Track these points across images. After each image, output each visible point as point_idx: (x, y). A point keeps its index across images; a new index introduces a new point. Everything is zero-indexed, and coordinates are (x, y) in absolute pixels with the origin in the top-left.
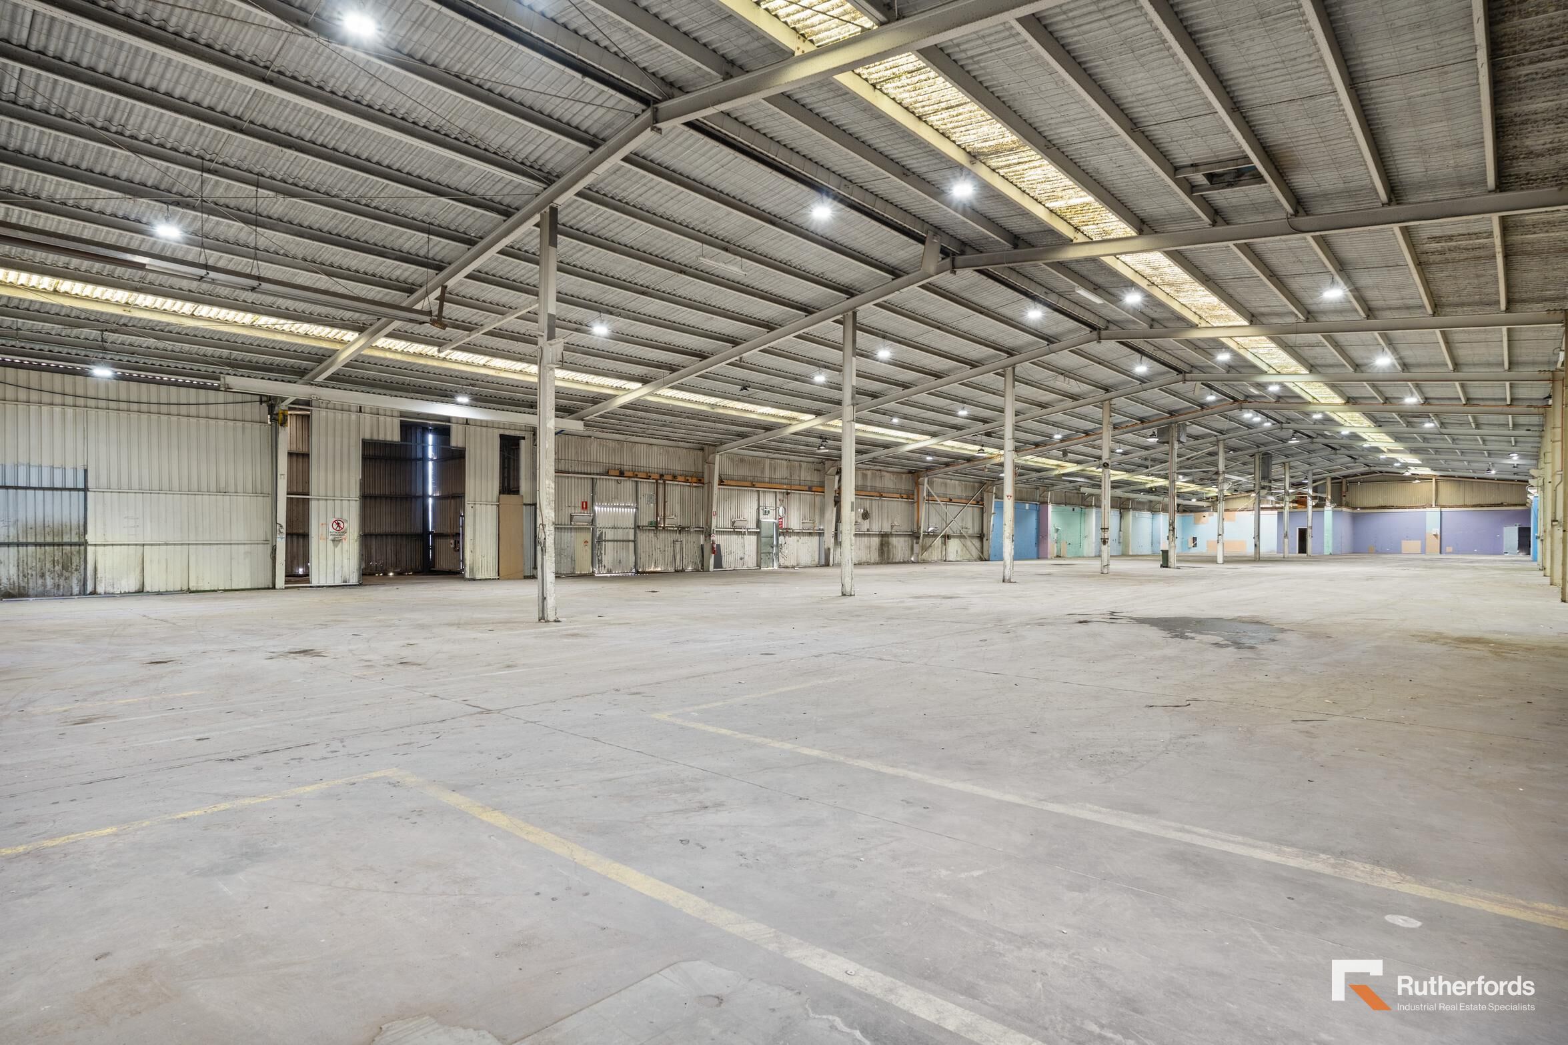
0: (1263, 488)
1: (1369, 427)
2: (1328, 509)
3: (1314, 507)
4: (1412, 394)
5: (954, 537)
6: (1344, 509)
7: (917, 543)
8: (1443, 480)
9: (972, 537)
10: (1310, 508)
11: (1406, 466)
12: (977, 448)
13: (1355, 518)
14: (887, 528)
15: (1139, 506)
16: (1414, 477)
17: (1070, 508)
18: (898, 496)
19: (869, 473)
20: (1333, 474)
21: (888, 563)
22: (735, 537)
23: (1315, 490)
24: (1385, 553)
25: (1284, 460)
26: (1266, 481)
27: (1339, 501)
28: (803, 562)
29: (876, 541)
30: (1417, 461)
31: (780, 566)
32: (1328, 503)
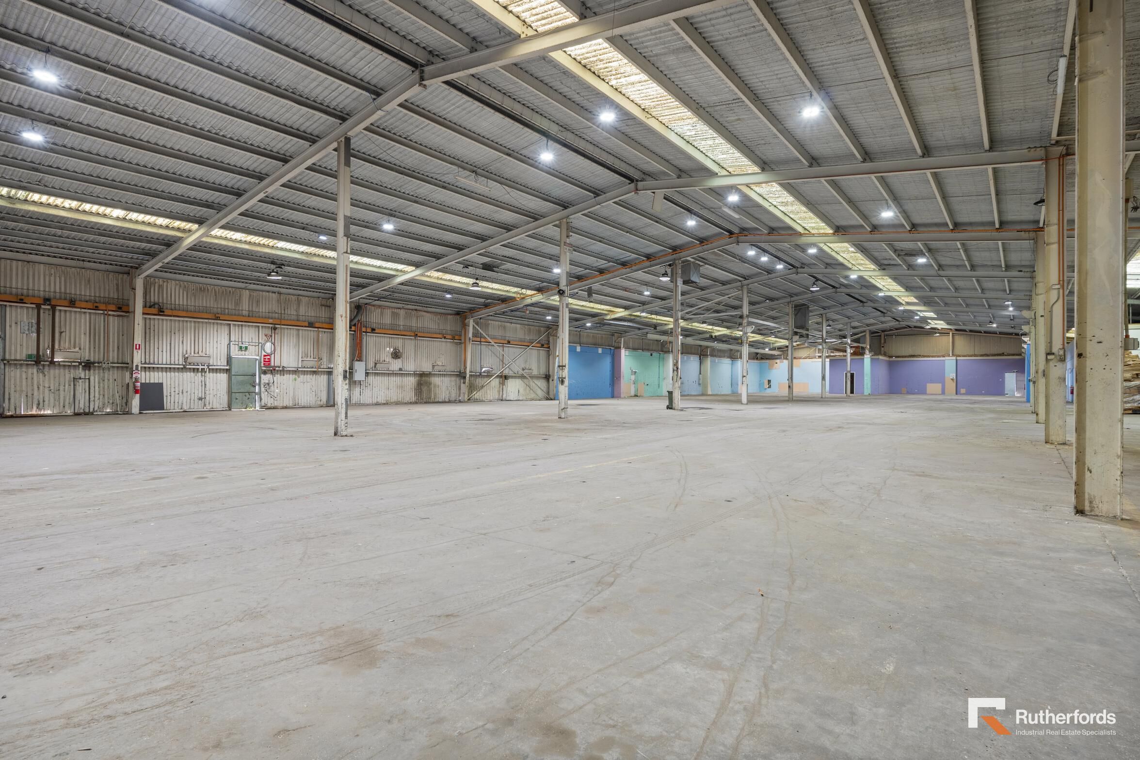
0: (796, 333)
1: (874, 270)
2: (867, 358)
3: (852, 354)
4: (889, 207)
5: (512, 377)
6: (881, 357)
7: (464, 383)
8: (958, 334)
9: (537, 377)
10: (849, 355)
11: (924, 320)
12: (471, 281)
13: (891, 365)
14: (426, 367)
15: (717, 354)
16: (934, 330)
17: (648, 354)
18: (440, 336)
19: (402, 312)
20: (871, 328)
21: (426, 403)
22: (191, 375)
23: (853, 341)
24: (913, 394)
25: (822, 312)
26: (801, 330)
27: (878, 349)
28: (303, 402)
29: (412, 381)
30: (932, 315)
31: (262, 407)
32: (867, 352)
